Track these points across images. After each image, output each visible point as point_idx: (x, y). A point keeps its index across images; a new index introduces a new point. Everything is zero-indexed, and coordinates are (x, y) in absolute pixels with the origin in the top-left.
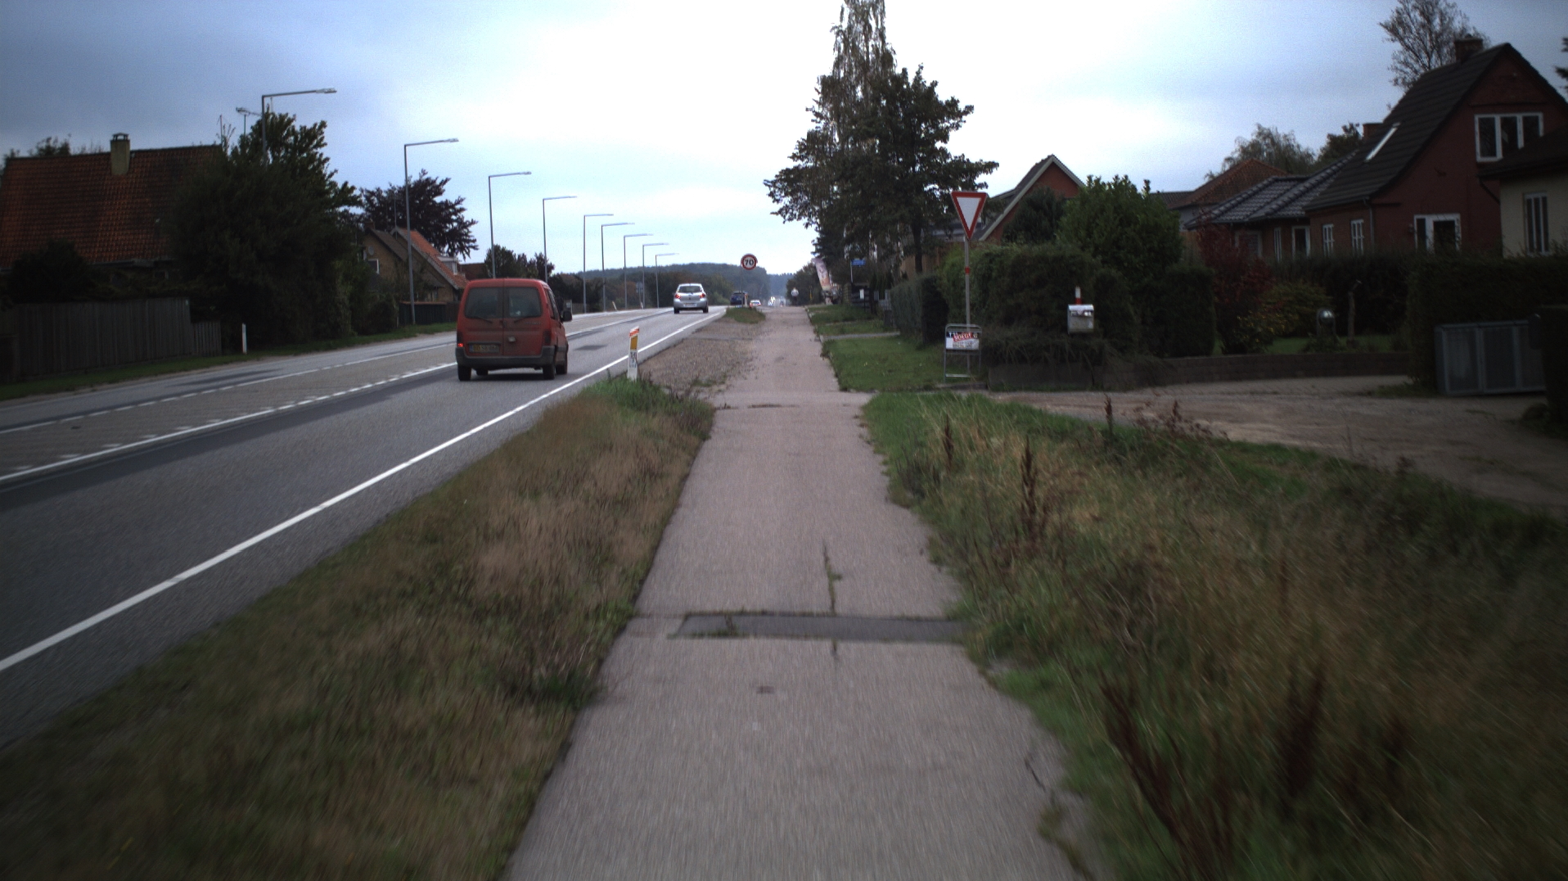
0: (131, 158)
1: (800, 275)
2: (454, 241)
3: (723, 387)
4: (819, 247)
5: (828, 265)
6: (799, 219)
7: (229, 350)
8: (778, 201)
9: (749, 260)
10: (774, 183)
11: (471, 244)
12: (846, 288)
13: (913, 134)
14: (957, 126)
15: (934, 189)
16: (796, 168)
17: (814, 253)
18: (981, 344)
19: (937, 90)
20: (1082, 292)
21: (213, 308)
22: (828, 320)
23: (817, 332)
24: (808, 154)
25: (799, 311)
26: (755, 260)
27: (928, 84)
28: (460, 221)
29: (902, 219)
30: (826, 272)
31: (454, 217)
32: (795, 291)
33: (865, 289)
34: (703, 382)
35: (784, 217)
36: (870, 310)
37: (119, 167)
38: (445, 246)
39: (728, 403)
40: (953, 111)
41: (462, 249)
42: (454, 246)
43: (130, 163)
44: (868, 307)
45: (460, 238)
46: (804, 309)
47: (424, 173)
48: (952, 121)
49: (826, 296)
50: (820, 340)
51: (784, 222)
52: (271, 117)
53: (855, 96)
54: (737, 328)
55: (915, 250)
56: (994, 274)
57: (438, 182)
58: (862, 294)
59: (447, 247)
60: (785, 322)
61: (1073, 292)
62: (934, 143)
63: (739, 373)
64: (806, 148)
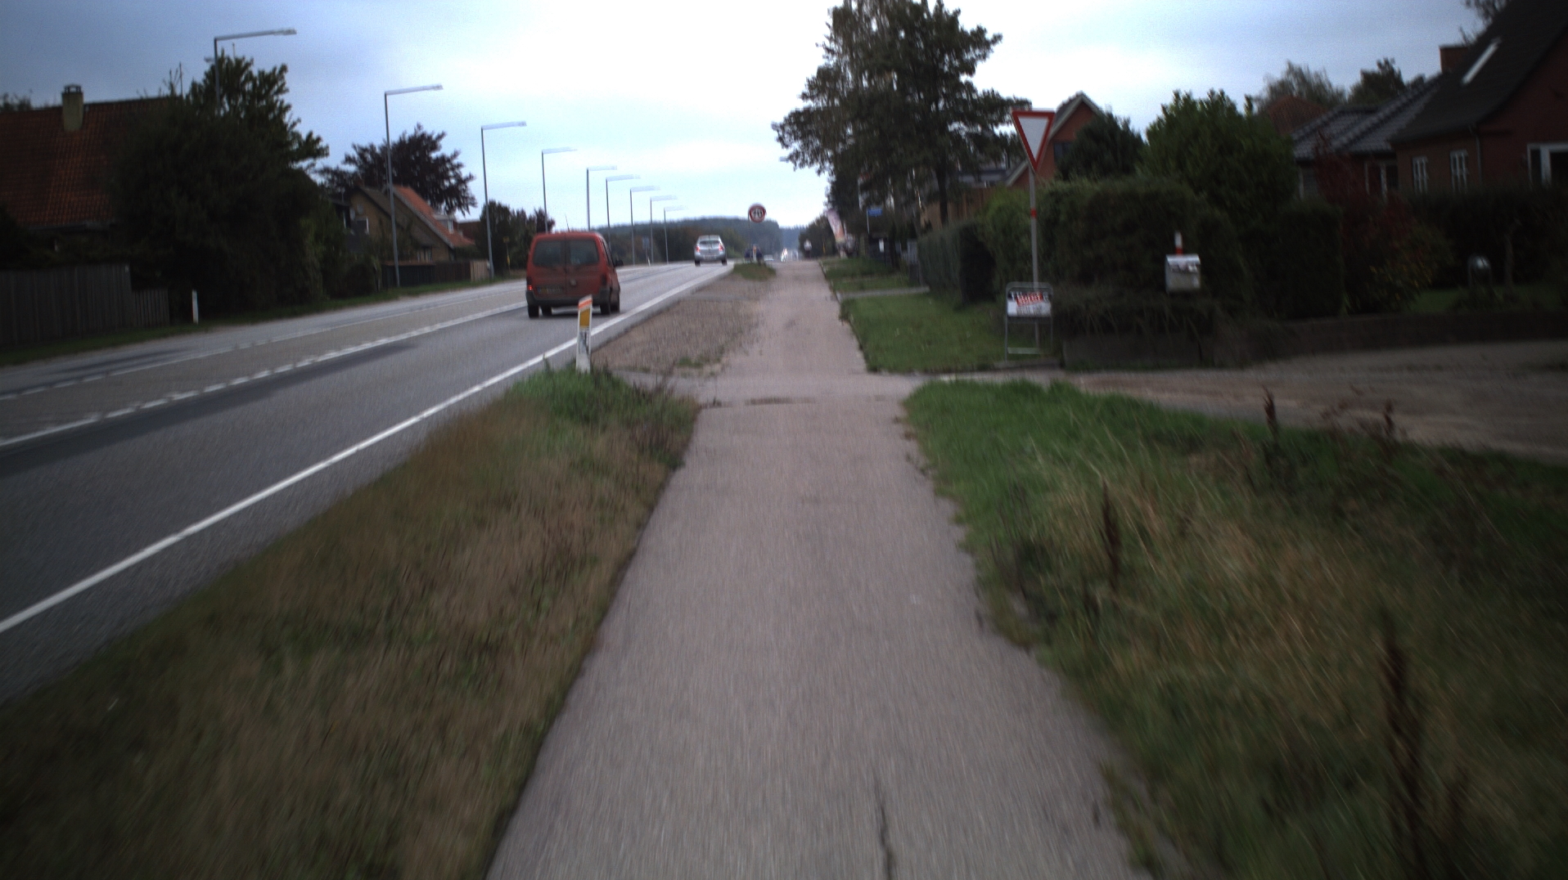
0: (85, 113)
1: (812, 228)
2: (452, 198)
3: (717, 367)
4: (831, 198)
5: (842, 216)
6: (812, 163)
7: (178, 320)
8: (787, 146)
9: (758, 211)
10: (782, 127)
11: (471, 200)
12: (862, 239)
13: (936, 68)
14: (984, 57)
15: (959, 128)
16: (807, 111)
17: (826, 204)
19: (960, 19)
20: (1184, 240)
21: (159, 274)
22: (844, 275)
23: (834, 289)
24: (819, 93)
25: (813, 266)
26: (763, 211)
27: (951, 13)
28: (458, 177)
29: (925, 162)
30: (839, 224)
31: (451, 173)
32: (808, 245)
33: (885, 241)
34: (693, 361)
35: (795, 164)
36: (891, 264)
37: (72, 123)
38: (442, 204)
39: (719, 398)
40: (980, 41)
41: (460, 205)
42: (451, 203)
43: (84, 118)
44: (889, 261)
45: (458, 195)
46: (818, 263)
47: (419, 127)
48: (978, 52)
49: (840, 249)
50: (837, 299)
51: (795, 170)
52: (226, 61)
53: (870, 28)
54: (744, 285)
55: (941, 197)
56: (1063, 218)
57: (434, 137)
58: (882, 246)
59: (444, 204)
60: (797, 278)
61: (1173, 240)
62: (959, 76)
63: (741, 345)
64: (816, 86)
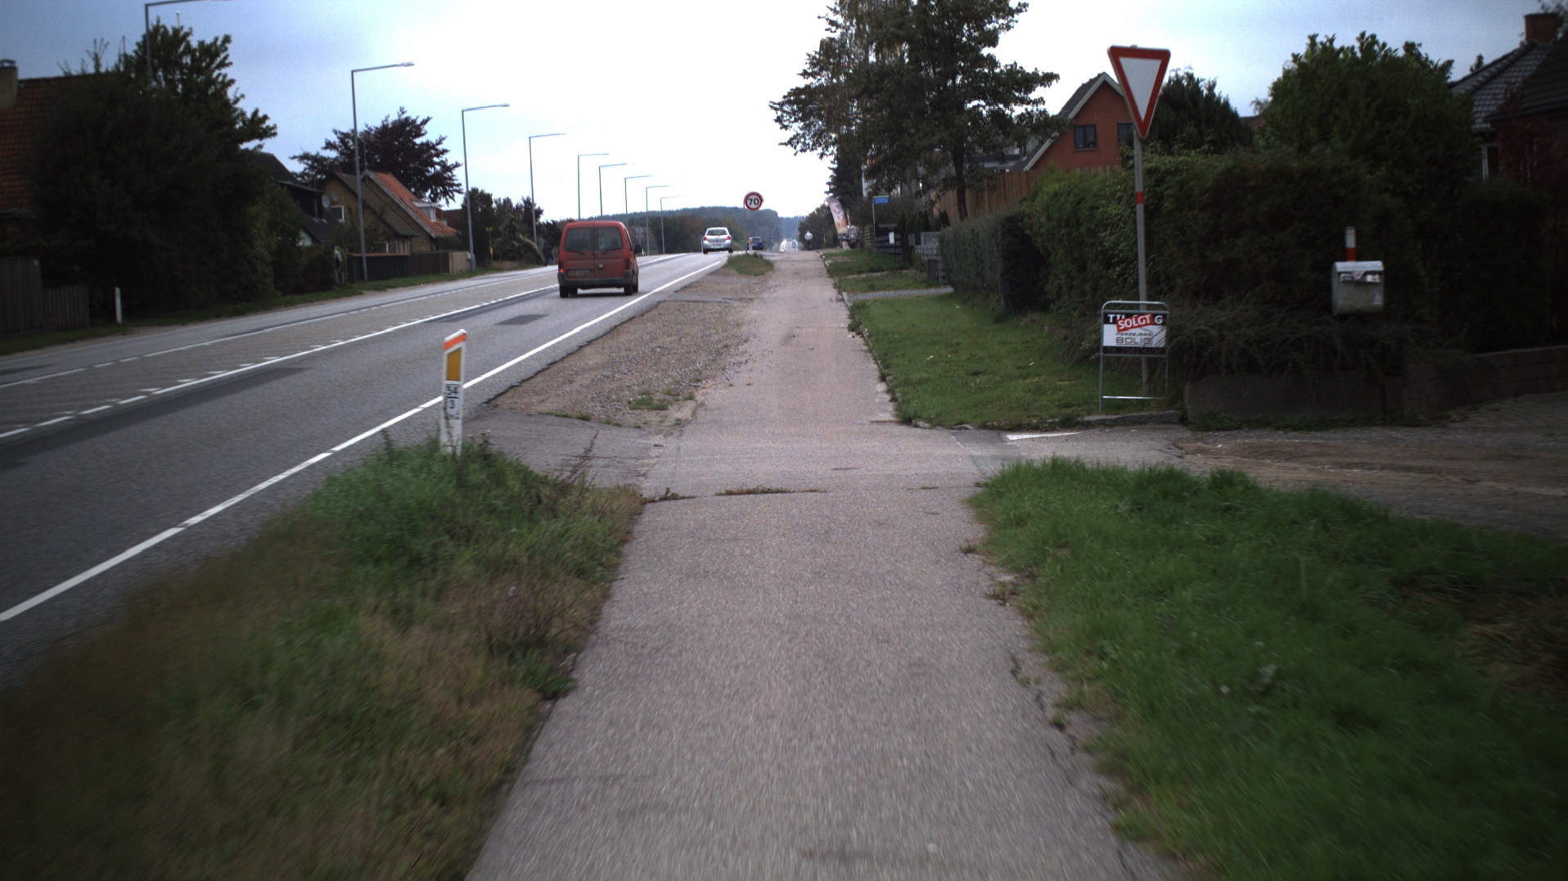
0: (17, 90)
1: (812, 217)
2: (437, 185)
3: (687, 410)
4: (832, 187)
5: (844, 205)
6: (813, 149)
7: (100, 321)
8: (786, 127)
9: (754, 199)
10: (781, 105)
11: (455, 188)
12: (867, 230)
13: (953, 39)
14: (1008, 27)
15: (979, 106)
16: (808, 87)
17: (827, 193)
18: (1170, 337)
20: (1359, 237)
21: (77, 268)
22: (850, 271)
23: (839, 287)
24: (821, 70)
25: (813, 259)
26: (759, 199)
28: (443, 164)
29: (941, 141)
30: (842, 213)
31: (436, 159)
32: (809, 235)
33: (895, 232)
34: (656, 399)
35: (795, 148)
36: (904, 257)
38: (426, 191)
40: (1003, 8)
41: (445, 193)
42: (436, 190)
43: (17, 96)
44: (899, 254)
45: (443, 182)
46: (819, 255)
47: (402, 111)
48: (1001, 21)
49: (843, 240)
50: (843, 300)
54: (738, 282)
55: (957, 183)
57: (419, 122)
58: (892, 237)
59: (429, 192)
60: (796, 274)
61: (1342, 238)
62: (980, 50)
63: (724, 370)
64: (819, 61)
